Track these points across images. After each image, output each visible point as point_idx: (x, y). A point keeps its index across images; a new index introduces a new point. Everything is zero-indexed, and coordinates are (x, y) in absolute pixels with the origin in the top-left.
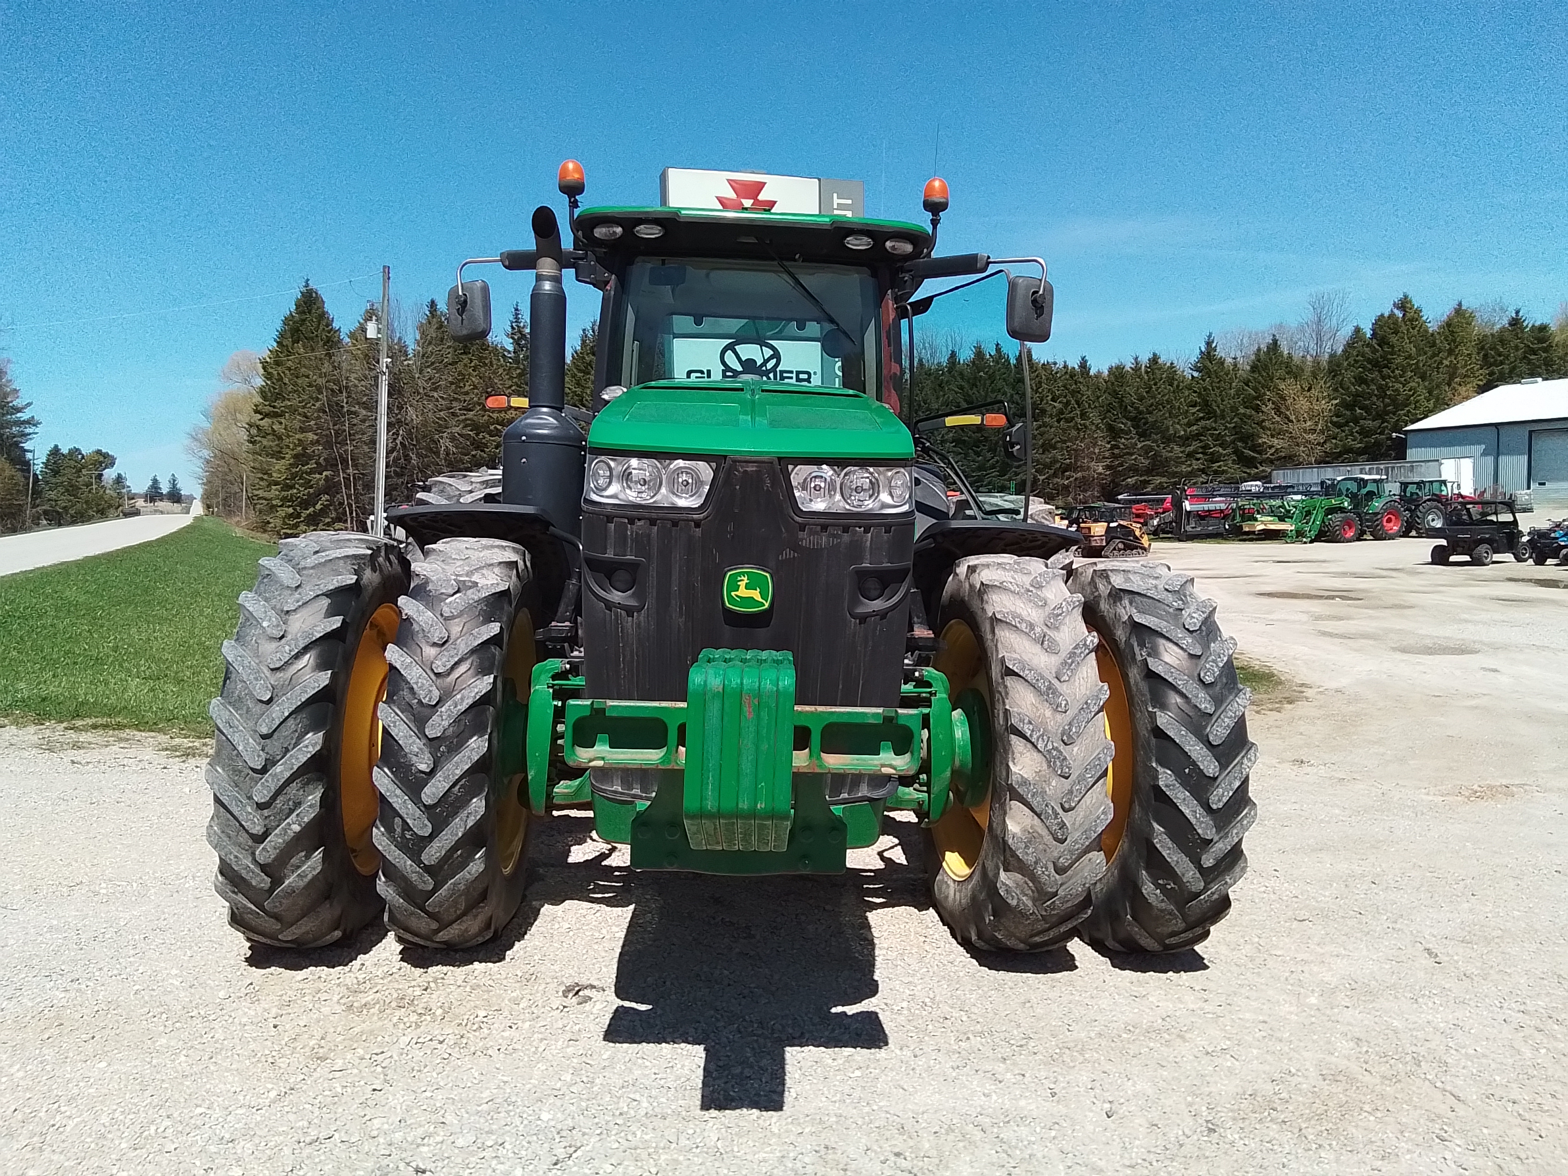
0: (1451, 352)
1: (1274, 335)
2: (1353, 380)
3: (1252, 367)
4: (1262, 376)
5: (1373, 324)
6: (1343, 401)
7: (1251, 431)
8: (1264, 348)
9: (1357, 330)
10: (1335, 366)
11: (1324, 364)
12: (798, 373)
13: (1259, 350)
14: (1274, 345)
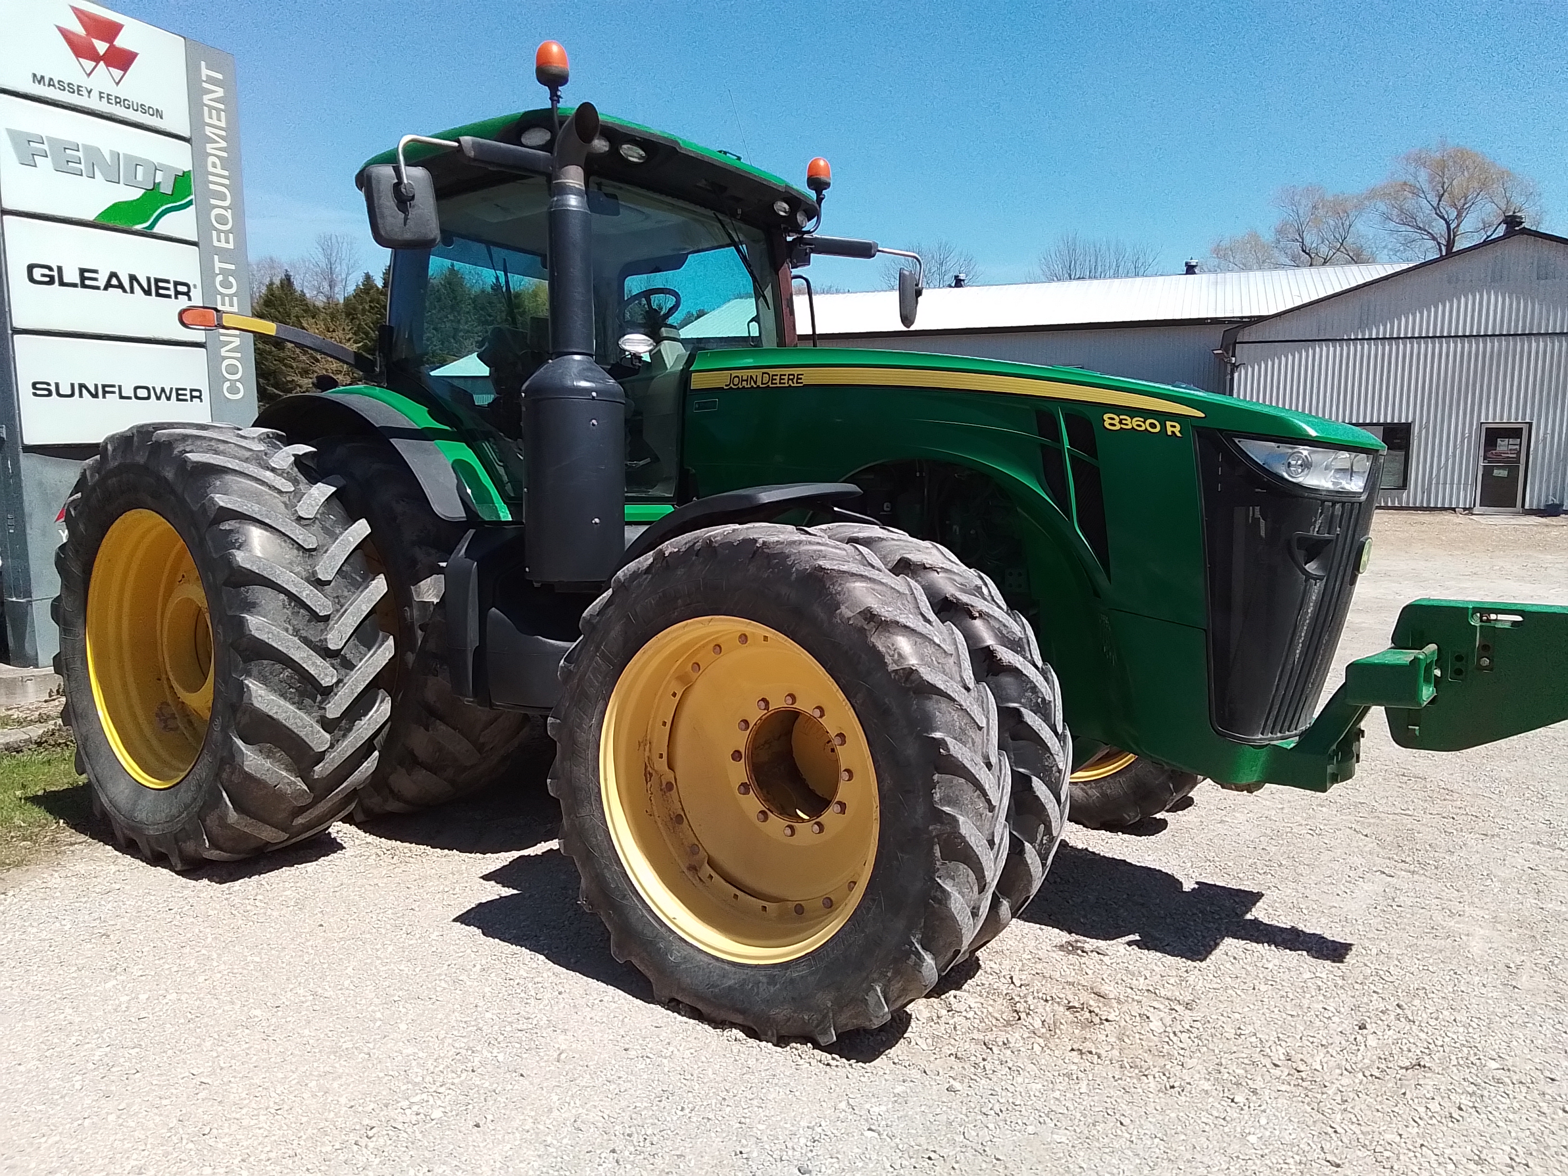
0: (453, 308)
1: (287, 271)
2: (372, 325)
3: (265, 302)
4: (279, 312)
5: (384, 274)
6: (365, 345)
7: (273, 368)
8: (277, 282)
9: (368, 277)
10: (351, 309)
11: (341, 306)
12: (176, 284)
13: (272, 284)
14: (287, 281)
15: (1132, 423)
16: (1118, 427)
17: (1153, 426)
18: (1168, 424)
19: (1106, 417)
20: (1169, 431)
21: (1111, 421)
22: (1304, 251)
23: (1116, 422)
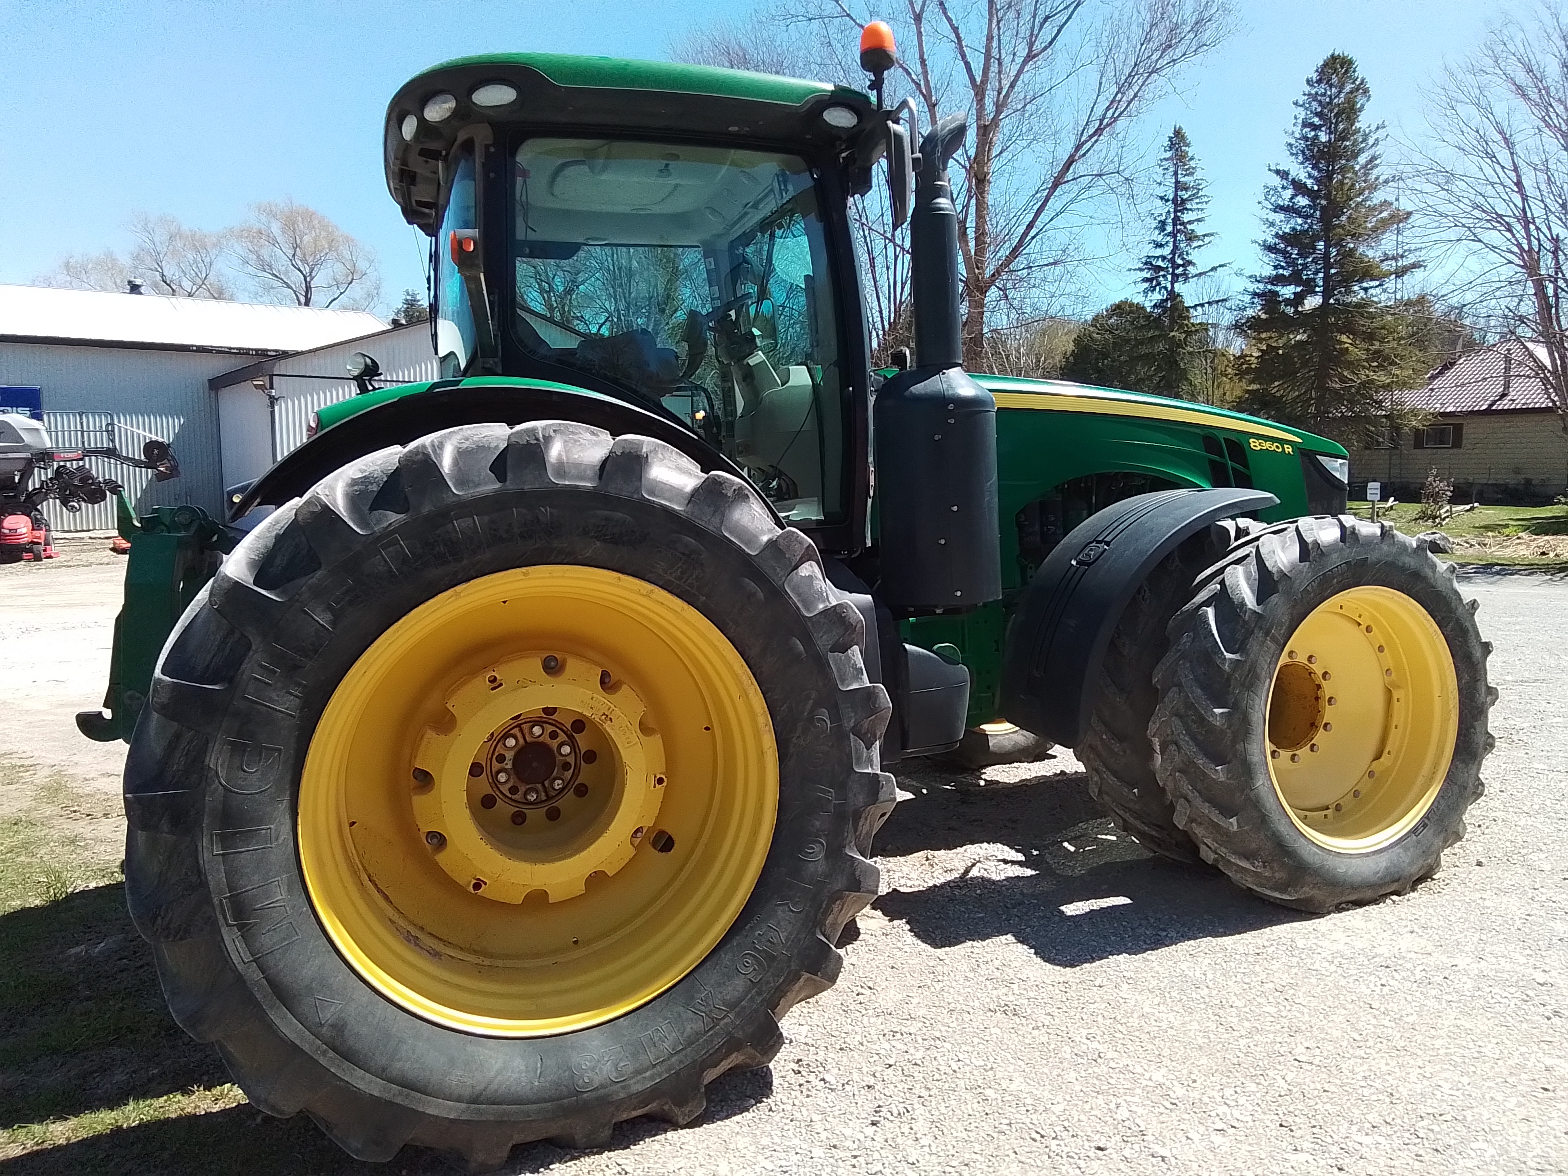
15: (1267, 445)
16: (1259, 448)
17: (1277, 447)
18: (1286, 446)
19: (1251, 440)
20: (1287, 450)
21: (1254, 444)
22: (165, 282)
23: (1257, 444)
